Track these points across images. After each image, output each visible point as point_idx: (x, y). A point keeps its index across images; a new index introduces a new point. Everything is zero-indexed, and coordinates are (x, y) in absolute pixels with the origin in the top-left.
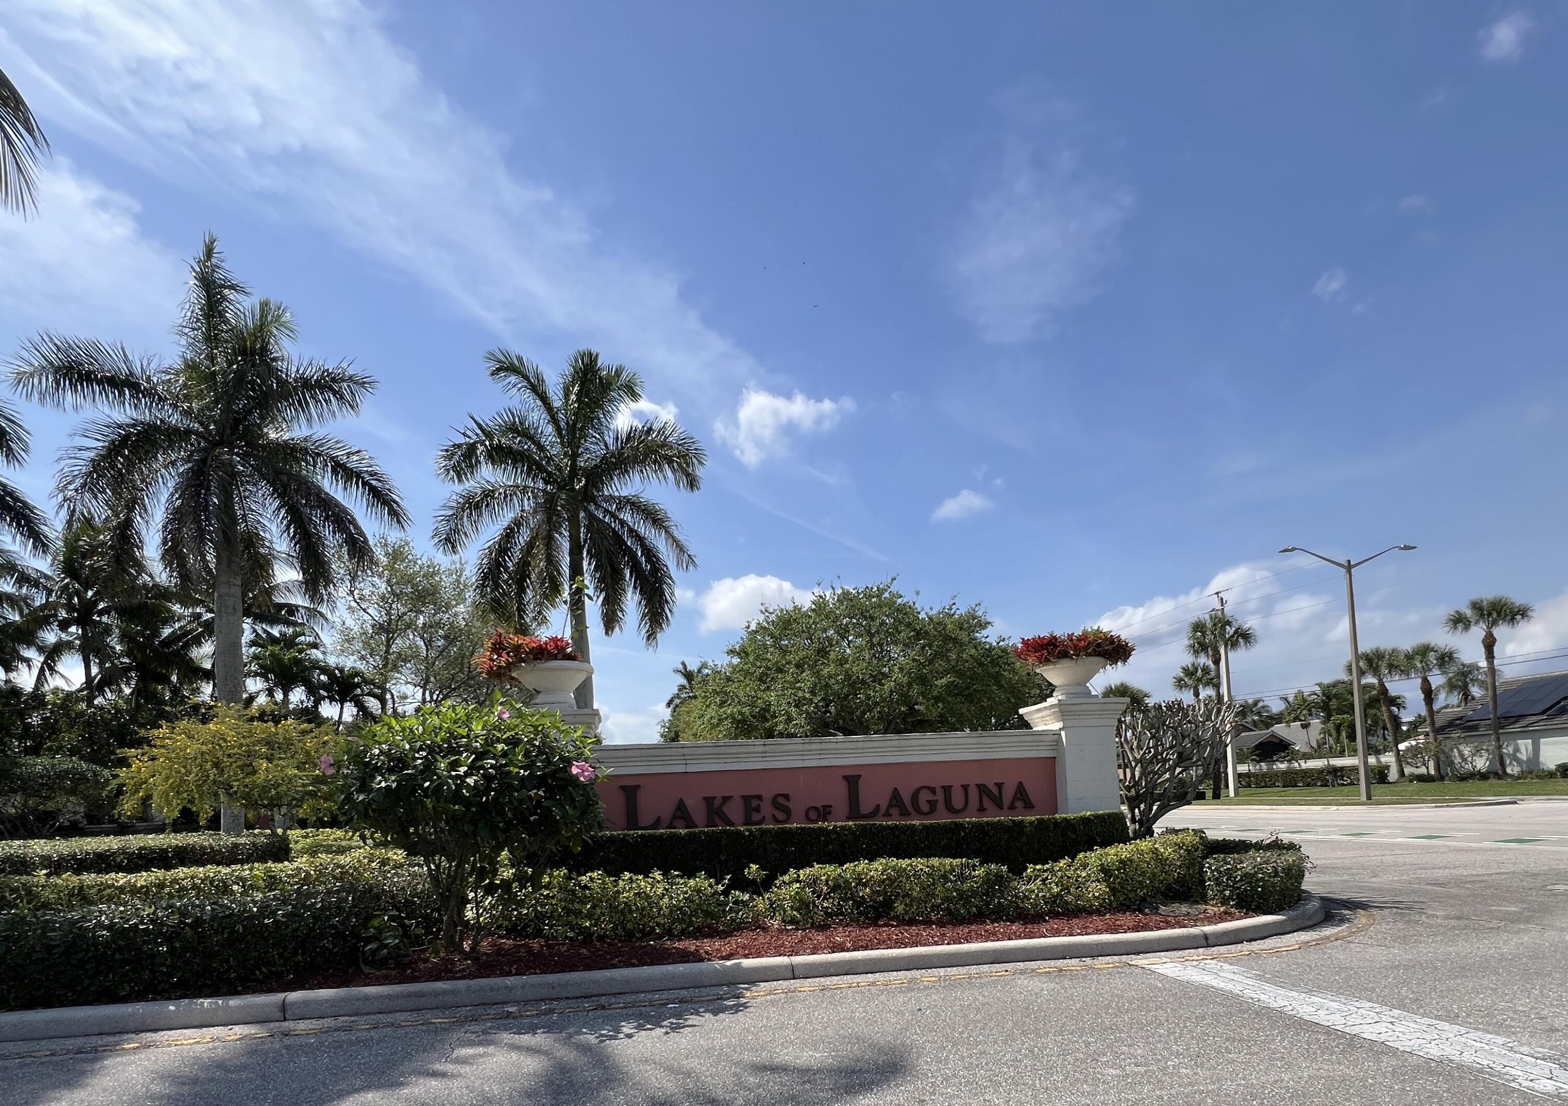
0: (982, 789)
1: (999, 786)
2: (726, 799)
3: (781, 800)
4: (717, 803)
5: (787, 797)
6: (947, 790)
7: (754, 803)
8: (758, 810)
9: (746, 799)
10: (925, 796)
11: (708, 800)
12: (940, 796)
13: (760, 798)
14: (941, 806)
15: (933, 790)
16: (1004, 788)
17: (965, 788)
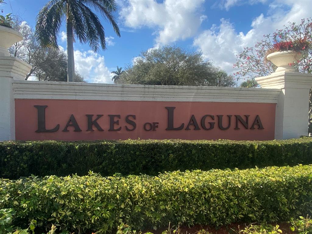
0: (238, 118)
1: (247, 117)
2: (99, 116)
3: (131, 119)
4: (94, 119)
5: (134, 117)
6: (220, 118)
7: (116, 119)
8: (117, 123)
9: (112, 117)
10: (208, 120)
11: (89, 117)
12: (216, 121)
13: (119, 116)
14: (216, 126)
15: (212, 118)
16: (249, 118)
17: (229, 117)
